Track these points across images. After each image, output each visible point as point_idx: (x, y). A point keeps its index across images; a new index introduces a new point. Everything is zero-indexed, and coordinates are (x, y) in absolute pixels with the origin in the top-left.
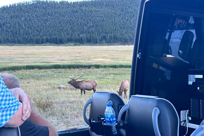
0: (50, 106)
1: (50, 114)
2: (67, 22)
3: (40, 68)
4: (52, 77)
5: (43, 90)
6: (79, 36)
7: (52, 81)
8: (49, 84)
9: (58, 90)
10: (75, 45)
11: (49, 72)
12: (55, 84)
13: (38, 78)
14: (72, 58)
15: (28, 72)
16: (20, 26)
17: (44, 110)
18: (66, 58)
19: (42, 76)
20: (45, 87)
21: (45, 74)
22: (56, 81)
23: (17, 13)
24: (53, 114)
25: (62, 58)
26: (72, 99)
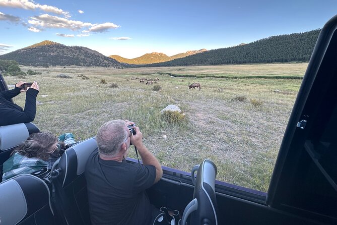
0: (260, 105)
1: (259, 110)
2: (294, 48)
3: (265, 77)
4: (273, 84)
5: (263, 91)
6: (302, 56)
7: (271, 87)
8: (269, 88)
9: (274, 93)
10: (297, 63)
11: (271, 80)
12: (273, 88)
13: (262, 84)
14: (291, 72)
15: (257, 80)
16: (259, 53)
17: (255, 106)
18: (287, 72)
19: (265, 83)
20: (265, 90)
21: (268, 81)
22: (274, 87)
23: (258, 46)
24: (260, 110)
25: (284, 72)
26: (280, 102)
